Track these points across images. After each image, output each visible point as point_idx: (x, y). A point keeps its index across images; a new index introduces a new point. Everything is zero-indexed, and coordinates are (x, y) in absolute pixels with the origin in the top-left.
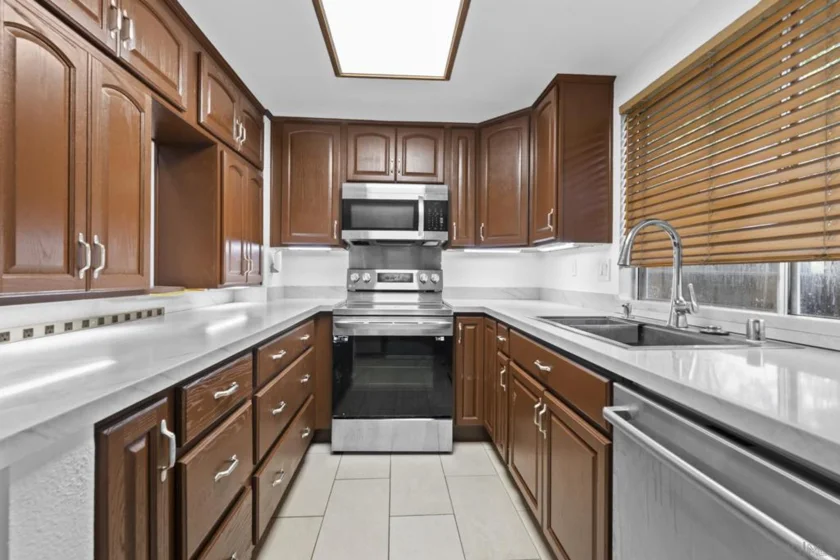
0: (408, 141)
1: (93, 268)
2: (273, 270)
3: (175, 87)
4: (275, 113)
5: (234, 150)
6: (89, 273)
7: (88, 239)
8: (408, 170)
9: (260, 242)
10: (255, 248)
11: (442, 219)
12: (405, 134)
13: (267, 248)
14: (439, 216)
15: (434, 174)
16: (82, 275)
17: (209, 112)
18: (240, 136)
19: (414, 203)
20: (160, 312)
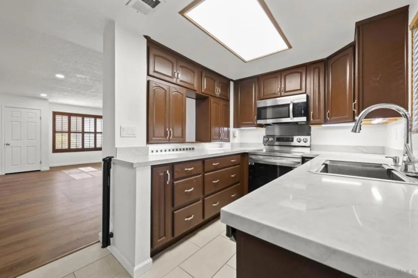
0: (287, 77)
1: (170, 136)
2: (234, 136)
3: (193, 85)
4: (234, 79)
5: (215, 97)
6: (169, 137)
7: (169, 130)
8: (287, 90)
9: (228, 126)
10: (226, 129)
11: (303, 111)
12: (285, 74)
13: (232, 129)
14: (301, 110)
15: (301, 89)
16: (168, 138)
17: (205, 88)
18: (218, 91)
19: (288, 105)
20: (193, 149)
